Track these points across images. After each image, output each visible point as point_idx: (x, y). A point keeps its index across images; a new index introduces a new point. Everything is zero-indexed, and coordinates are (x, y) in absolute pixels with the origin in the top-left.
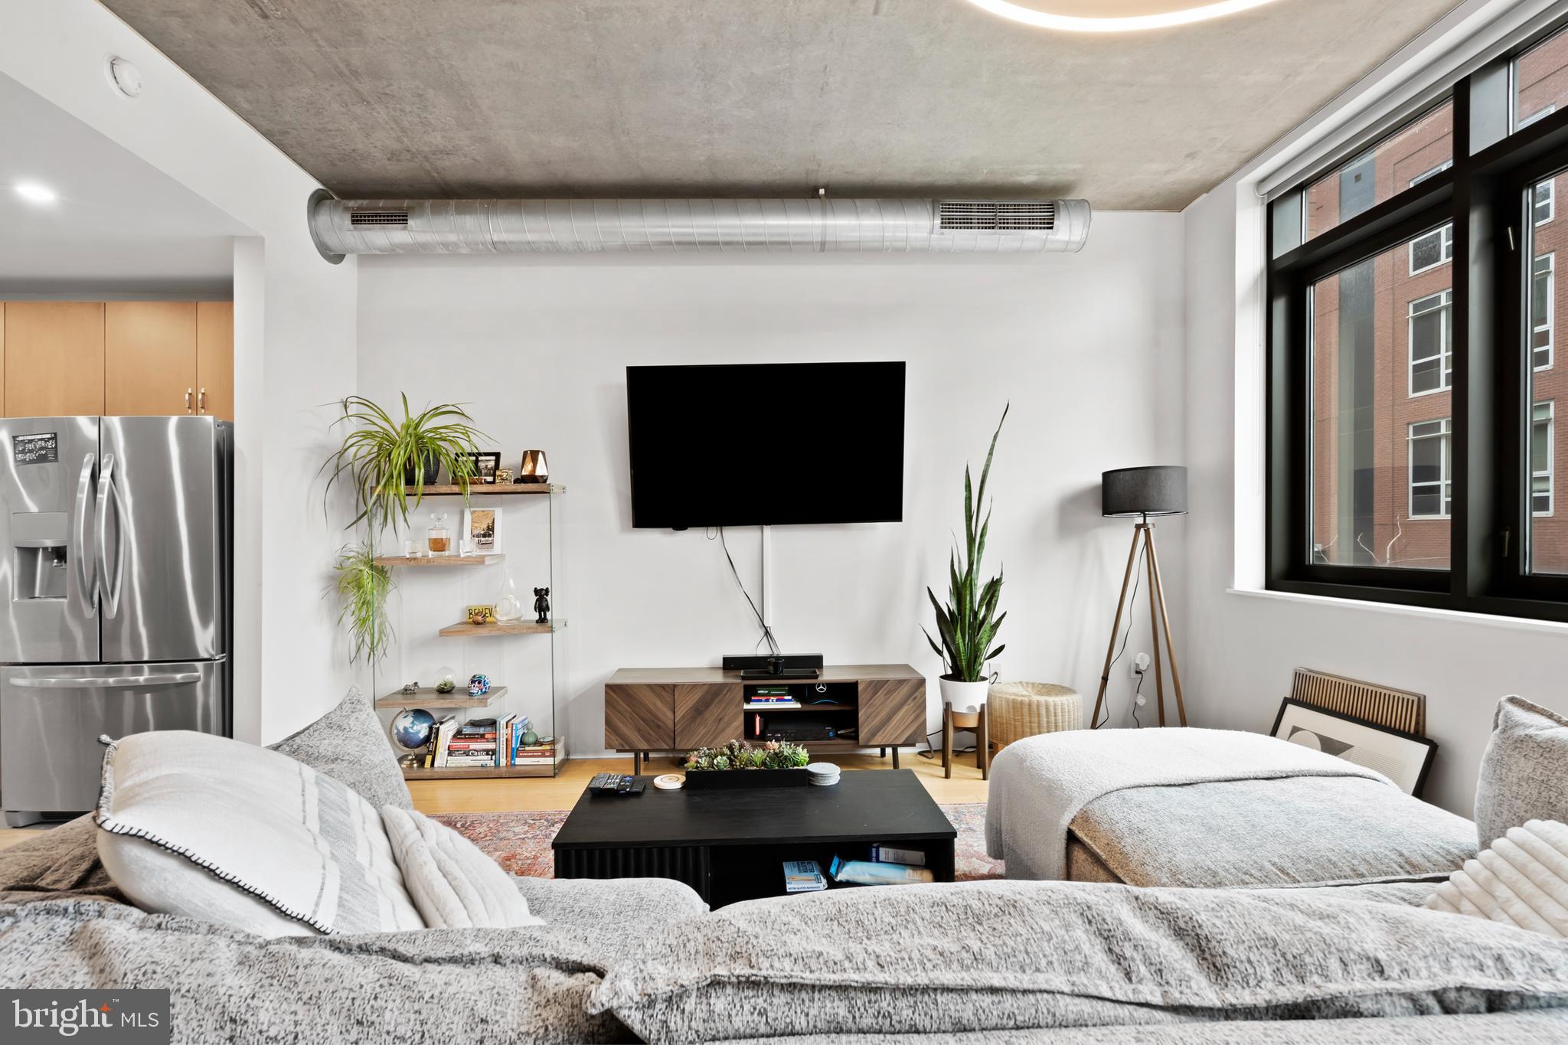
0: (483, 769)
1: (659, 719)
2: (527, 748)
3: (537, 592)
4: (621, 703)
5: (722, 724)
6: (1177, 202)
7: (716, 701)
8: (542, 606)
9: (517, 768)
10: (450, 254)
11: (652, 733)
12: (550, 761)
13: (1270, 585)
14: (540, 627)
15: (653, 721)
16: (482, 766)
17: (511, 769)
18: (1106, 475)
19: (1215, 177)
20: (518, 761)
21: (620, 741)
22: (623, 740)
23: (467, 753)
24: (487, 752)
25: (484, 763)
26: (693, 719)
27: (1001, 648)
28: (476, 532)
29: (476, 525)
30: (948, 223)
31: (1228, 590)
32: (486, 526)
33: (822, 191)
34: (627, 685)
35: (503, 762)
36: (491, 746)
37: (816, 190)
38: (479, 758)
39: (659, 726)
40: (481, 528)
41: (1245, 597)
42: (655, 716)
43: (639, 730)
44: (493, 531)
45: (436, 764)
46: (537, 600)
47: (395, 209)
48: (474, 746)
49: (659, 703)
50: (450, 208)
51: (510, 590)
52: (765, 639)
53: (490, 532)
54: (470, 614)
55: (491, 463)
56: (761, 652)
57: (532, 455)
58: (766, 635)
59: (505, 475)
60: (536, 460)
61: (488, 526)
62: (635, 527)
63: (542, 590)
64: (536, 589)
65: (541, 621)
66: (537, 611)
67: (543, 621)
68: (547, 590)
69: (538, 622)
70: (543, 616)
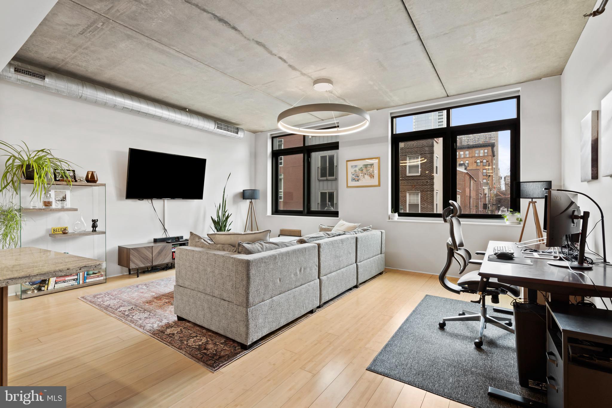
0: (72, 286)
1: (147, 257)
2: (91, 276)
3: (93, 221)
4: (136, 253)
5: (166, 256)
6: (255, 132)
7: (165, 249)
8: (94, 226)
9: (87, 283)
10: (58, 93)
11: (146, 262)
12: (102, 278)
13: (272, 214)
14: (94, 233)
15: (146, 258)
16: (72, 285)
17: (85, 284)
18: (243, 190)
19: (263, 131)
20: (87, 281)
21: (135, 265)
22: (136, 265)
23: (64, 282)
24: (74, 280)
25: (73, 284)
26: (158, 256)
27: (231, 229)
28: (57, 199)
29: (57, 196)
30: (218, 127)
31: (266, 215)
32: (62, 197)
33: (187, 110)
34: (137, 248)
35: (81, 282)
36: (76, 277)
37: (186, 109)
38: (70, 282)
39: (147, 259)
40: (60, 197)
41: (269, 216)
42: (146, 256)
43: (141, 261)
44: (66, 199)
45: (49, 289)
46: (93, 224)
47: (38, 72)
48: (67, 278)
49: (148, 252)
50: (65, 79)
51: (81, 221)
52: (165, 233)
53: (64, 199)
54: (54, 231)
55: (72, 174)
56: (164, 236)
57: (91, 172)
58: (165, 231)
59: (82, 179)
60: (92, 174)
61: (63, 197)
62: (126, 199)
63: (95, 220)
64: (93, 220)
65: (94, 231)
66: (92, 227)
67: (95, 231)
68: (97, 220)
69: (93, 231)
70: (95, 229)
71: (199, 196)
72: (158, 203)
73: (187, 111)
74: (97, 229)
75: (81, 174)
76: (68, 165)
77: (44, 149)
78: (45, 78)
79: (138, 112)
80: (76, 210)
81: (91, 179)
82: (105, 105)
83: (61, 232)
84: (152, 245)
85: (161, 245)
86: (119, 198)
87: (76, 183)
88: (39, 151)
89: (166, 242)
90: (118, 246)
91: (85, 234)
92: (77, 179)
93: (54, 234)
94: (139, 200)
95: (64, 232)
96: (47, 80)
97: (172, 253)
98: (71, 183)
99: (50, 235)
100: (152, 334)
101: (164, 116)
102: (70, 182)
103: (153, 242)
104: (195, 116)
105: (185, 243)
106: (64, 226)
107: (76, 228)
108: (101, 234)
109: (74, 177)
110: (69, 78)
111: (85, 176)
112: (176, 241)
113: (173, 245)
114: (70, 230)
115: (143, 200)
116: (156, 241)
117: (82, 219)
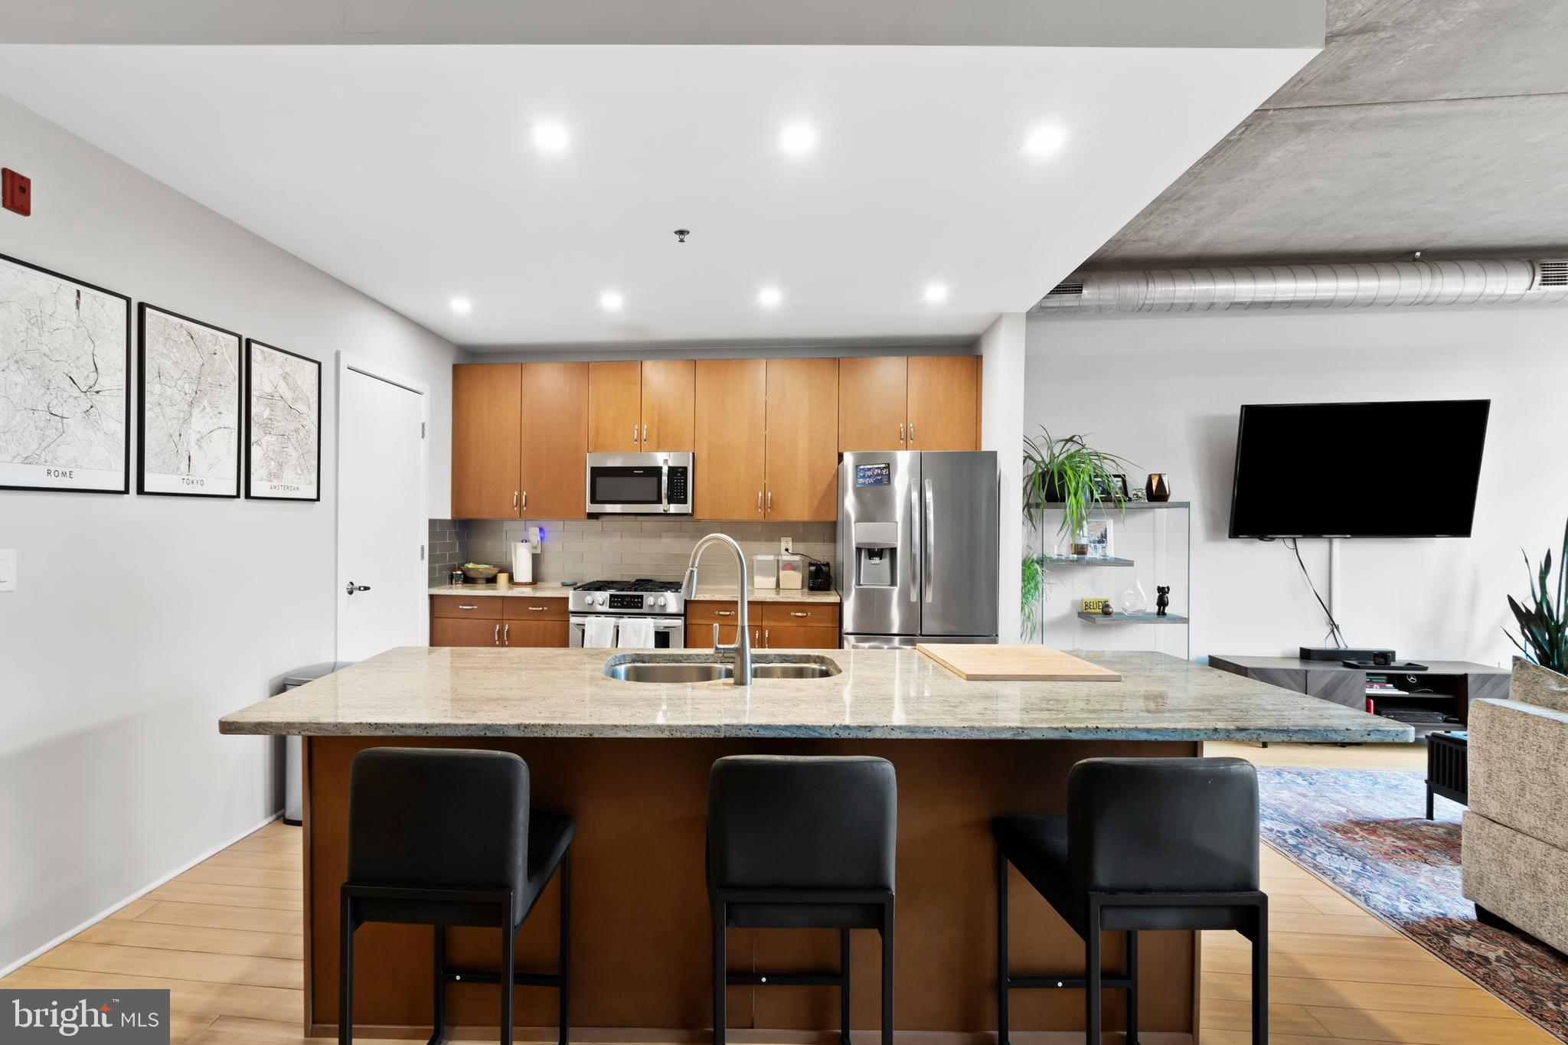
3: (1159, 589)
8: (1162, 603)
14: (1163, 618)
28: (1093, 539)
29: (1092, 532)
30: (1546, 280)
32: (1100, 534)
33: (1419, 255)
34: (1265, 669)
37: (1414, 253)
40: (1097, 536)
44: (1106, 538)
46: (1159, 596)
50: (1115, 280)
51: (1135, 588)
52: (1332, 634)
53: (1103, 539)
54: (1086, 606)
55: (1120, 484)
56: (1330, 645)
57: (1157, 478)
58: (1333, 631)
59: (1140, 494)
60: (1161, 482)
61: (1102, 534)
62: (1230, 537)
63: (1164, 588)
64: (1159, 587)
65: (1161, 613)
66: (1158, 605)
67: (1164, 614)
68: (1168, 588)
69: (1158, 614)
70: (1164, 609)
71: (1460, 526)
72: (1313, 549)
73: (1415, 260)
74: (1167, 610)
75: (1138, 483)
76: (1117, 464)
77: (1074, 436)
78: (1081, 290)
79: (1267, 306)
80: (1130, 564)
81: (1157, 494)
82: (1171, 309)
83: (1100, 611)
84: (1296, 665)
85: (1332, 671)
86: (1213, 533)
87: (1129, 504)
88: (1067, 441)
89: (1344, 663)
90: (1209, 656)
91: (1141, 618)
92: (1131, 495)
93: (1085, 613)
94: (1262, 539)
95: (1106, 611)
96: (1085, 291)
97: (1367, 700)
98: (1124, 504)
99: (1080, 615)
100: (1401, 927)
101: (1342, 295)
102: (1121, 501)
103: (1298, 656)
104: (1446, 266)
105: (1406, 675)
106: (1103, 597)
107: (1127, 604)
108: (1179, 623)
109: (1125, 489)
110: (1121, 273)
111: (1143, 485)
112: (1378, 665)
113: (1368, 674)
114: (1115, 608)
115: (1272, 539)
116: (1306, 655)
117: (1139, 586)
